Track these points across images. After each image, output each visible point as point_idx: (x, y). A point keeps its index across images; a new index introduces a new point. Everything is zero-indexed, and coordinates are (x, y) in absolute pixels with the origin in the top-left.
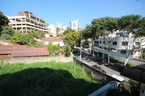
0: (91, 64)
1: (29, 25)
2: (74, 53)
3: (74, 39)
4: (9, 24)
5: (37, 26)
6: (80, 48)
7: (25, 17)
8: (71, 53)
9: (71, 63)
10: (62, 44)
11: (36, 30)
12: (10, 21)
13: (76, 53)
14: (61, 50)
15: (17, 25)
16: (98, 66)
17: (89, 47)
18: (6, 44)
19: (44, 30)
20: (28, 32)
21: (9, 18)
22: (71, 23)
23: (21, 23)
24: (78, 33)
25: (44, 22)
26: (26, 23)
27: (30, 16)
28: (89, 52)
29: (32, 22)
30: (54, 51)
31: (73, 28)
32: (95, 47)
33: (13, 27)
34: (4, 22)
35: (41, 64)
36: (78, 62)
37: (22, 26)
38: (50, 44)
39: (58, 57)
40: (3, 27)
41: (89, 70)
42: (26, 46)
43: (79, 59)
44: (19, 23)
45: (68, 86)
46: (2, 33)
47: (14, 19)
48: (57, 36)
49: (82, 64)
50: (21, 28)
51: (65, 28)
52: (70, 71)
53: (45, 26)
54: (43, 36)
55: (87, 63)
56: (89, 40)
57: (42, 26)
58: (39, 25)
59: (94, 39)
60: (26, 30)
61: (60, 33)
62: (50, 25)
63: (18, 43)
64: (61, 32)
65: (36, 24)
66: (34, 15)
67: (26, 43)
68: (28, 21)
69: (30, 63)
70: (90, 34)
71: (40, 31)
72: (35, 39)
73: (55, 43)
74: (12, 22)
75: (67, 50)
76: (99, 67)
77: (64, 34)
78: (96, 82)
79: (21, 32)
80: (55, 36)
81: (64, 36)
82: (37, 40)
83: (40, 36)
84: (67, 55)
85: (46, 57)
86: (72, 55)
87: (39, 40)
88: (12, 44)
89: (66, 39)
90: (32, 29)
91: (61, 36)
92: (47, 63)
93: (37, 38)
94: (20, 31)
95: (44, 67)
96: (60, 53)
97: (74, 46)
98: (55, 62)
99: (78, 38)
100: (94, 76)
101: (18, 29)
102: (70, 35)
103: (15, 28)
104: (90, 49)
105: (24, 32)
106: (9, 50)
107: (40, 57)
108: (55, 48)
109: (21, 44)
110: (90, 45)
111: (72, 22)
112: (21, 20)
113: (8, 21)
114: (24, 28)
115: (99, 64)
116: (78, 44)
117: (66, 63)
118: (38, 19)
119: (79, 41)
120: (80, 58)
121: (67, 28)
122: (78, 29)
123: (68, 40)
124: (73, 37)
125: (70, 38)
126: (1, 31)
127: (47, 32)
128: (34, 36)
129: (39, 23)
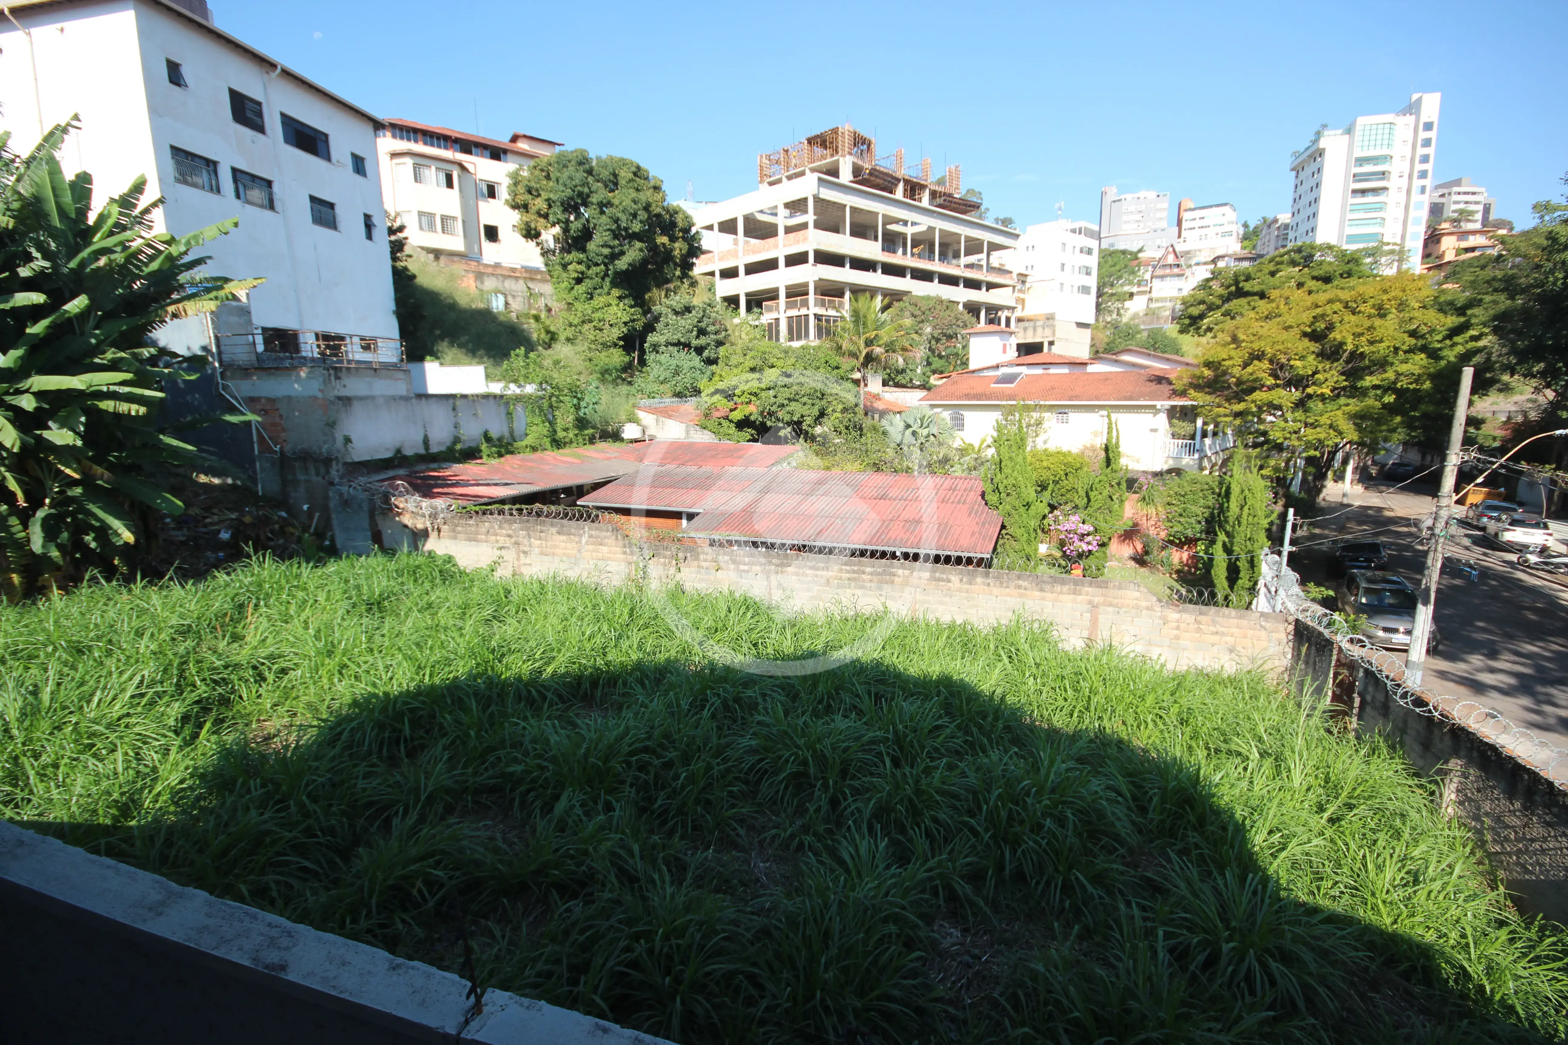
1: (835, 260)
3: (1332, 377)
4: (700, 267)
5: (897, 259)
7: (807, 186)
8: (1271, 568)
9: (1248, 685)
11: (893, 297)
12: (708, 240)
14: (1130, 511)
15: (753, 269)
18: (673, 431)
19: (961, 295)
20: (825, 328)
21: (701, 216)
22: (1310, 161)
23: (780, 247)
24: (1428, 288)
25: (966, 207)
26: (813, 240)
27: (846, 176)
29: (862, 228)
30: (1047, 518)
31: (1335, 230)
33: (725, 288)
34: (668, 256)
36: (1364, 696)
37: (782, 278)
38: (1011, 442)
39: (1090, 592)
40: (661, 303)
43: (1385, 663)
44: (762, 250)
46: (655, 348)
47: (728, 227)
48: (1097, 355)
49: (1434, 741)
50: (772, 295)
51: (1217, 240)
53: (974, 247)
54: (946, 358)
57: (948, 249)
58: (923, 243)
60: (813, 308)
61: (1136, 306)
62: (1030, 234)
63: (743, 424)
65: (891, 241)
66: (883, 156)
67: (800, 434)
68: (829, 219)
71: (923, 311)
72: (875, 385)
73: (1069, 435)
74: (718, 252)
75: (1214, 522)
77: (1190, 323)
79: (772, 330)
80: (1076, 346)
81: (1194, 349)
82: (891, 396)
83: (920, 353)
84: (1199, 587)
85: (955, 575)
87: (911, 398)
88: (704, 437)
89: (1214, 382)
90: (857, 291)
92: (960, 640)
93: (894, 380)
94: (767, 318)
95: (935, 670)
96: (1121, 552)
97: (1321, 469)
98: (1043, 636)
101: (756, 301)
103: (732, 301)
105: (797, 328)
111: (1332, 143)
112: (782, 220)
113: (695, 251)
114: (797, 292)
116: (1395, 455)
118: (914, 188)
120: (1406, 653)
121: (1249, 236)
122: (1433, 239)
123: (1245, 389)
124: (1330, 354)
125: (1278, 368)
126: (650, 328)
127: (993, 310)
128: (869, 359)
129: (924, 224)
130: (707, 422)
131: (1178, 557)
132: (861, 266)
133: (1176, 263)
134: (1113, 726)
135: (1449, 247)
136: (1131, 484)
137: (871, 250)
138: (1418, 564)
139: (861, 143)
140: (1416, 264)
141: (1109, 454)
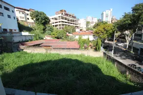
0: (127, 62)
1: (63, 22)
2: (105, 48)
3: (105, 32)
4: (50, 22)
5: (69, 22)
6: (113, 43)
7: (60, 15)
8: (101, 48)
9: (100, 58)
10: (91, 38)
11: (69, 25)
12: (51, 20)
13: (107, 47)
14: (90, 44)
15: (55, 23)
16: (138, 65)
17: (126, 42)
18: (49, 38)
19: (75, 25)
20: (63, 28)
21: (50, 18)
22: (102, 14)
23: (58, 21)
24: (113, 25)
25: (75, 17)
26: (61, 20)
27: (64, 14)
28: (125, 47)
29: (66, 19)
30: (83, 45)
31: (105, 20)
32: (135, 42)
33: (53, 24)
34: (47, 21)
35: (72, 56)
36: (109, 58)
37: (58, 24)
38: (80, 38)
39: (87, 51)
40: (47, 26)
41: (124, 69)
42: (61, 40)
43: (110, 55)
44: (56, 21)
45: (97, 80)
46: (46, 30)
47: (53, 19)
48: (87, 30)
49: (114, 61)
50: (57, 25)
51: (95, 21)
52: (100, 66)
53: (76, 21)
54: (74, 31)
55: (121, 61)
56: (127, 32)
57: (73, 21)
58: (71, 20)
59: (134, 31)
60: (61, 26)
61: (89, 26)
62: (80, 20)
63: (56, 37)
64: (92, 25)
65: (68, 20)
66: (67, 13)
67: (61, 38)
68: (62, 18)
69: (64, 54)
70: (130, 24)
71: (72, 26)
72: (67, 33)
73: (85, 37)
74: (52, 21)
75: (97, 45)
76: (140, 68)
77: (94, 27)
78: (133, 84)
79: (58, 28)
80: (85, 30)
81: (95, 30)
82: (69, 34)
84: (96, 50)
85: (76, 50)
86: (102, 50)
87: (71, 35)
88: (52, 39)
89: (96, 33)
90: (65, 25)
91: (91, 30)
92: (77, 56)
95: (75, 59)
96: (90, 47)
97: (105, 40)
98: (84, 55)
99: (111, 31)
100: (129, 76)
101: (56, 26)
102: (101, 28)
103: (54, 26)
104: (128, 44)
105: (60, 28)
106: (51, 43)
107: (71, 50)
108: (84, 42)
109: (58, 38)
110: (128, 39)
111: (104, 13)
112: (58, 18)
113: (50, 21)
114: (60, 25)
115: (140, 64)
116: (110, 38)
117: (95, 58)
118: (70, 15)
119: (112, 35)
120: (112, 54)
121: (98, 20)
122: (112, 21)
123: (99, 33)
124: (105, 30)
125: (101, 31)
126: (46, 28)
127: (78, 27)
128: (67, 31)
129: (71, 19)
130: (52, 37)
131: (94, 47)
132: (65, 22)
133: (93, 23)
135: (113, 21)
137: (66, 21)
138: (112, 47)
139: (65, 11)
140: (111, 23)
141: (88, 39)
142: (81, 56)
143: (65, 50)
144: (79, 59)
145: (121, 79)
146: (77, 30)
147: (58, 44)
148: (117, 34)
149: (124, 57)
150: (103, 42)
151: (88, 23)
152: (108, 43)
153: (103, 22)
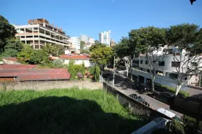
0: (128, 92)
1: (43, 38)
2: (104, 76)
3: (104, 57)
4: (16, 35)
5: (53, 38)
6: (113, 70)
7: (38, 26)
8: (101, 77)
9: (99, 90)
10: (87, 64)
11: (53, 44)
12: (18, 31)
13: (107, 76)
14: (86, 71)
15: (27, 37)
16: (138, 95)
17: (125, 69)
18: (12, 62)
19: (63, 44)
20: (42, 47)
21: (16, 27)
22: (100, 35)
23: (33, 34)
24: (111, 49)
25: (63, 33)
26: (39, 34)
27: (44, 25)
28: (125, 74)
29: (48, 33)
30: (76, 73)
31: (103, 42)
32: (133, 69)
33: (22, 39)
34: (9, 32)
35: (58, 91)
36: (110, 90)
37: (33, 39)
38: (71, 64)
39: (82, 82)
40: (8, 40)
41: (125, 101)
42: (38, 66)
43: (111, 86)
44: (29, 34)
46: (7, 48)
47: (22, 30)
48: (81, 53)
49: (116, 93)
50: (32, 41)
51: (92, 41)
52: (99, 102)
53: (65, 39)
54: (61, 52)
55: (122, 92)
56: (126, 58)
57: (61, 38)
58: (57, 37)
59: (132, 57)
60: (39, 44)
61: (85, 48)
62: (72, 38)
63: (26, 62)
64: (87, 47)
65: (52, 36)
66: (50, 24)
67: (38, 63)
68: (42, 31)
69: (43, 89)
70: (128, 50)
71: (58, 46)
72: (51, 56)
73: (78, 63)
74: (20, 33)
75: (95, 72)
76: (140, 97)
77: (91, 50)
78: (135, 118)
79: (32, 47)
80: (79, 52)
81: (91, 53)
82: (53, 58)
83: (58, 52)
84: (94, 80)
85: (65, 82)
86: (102, 80)
87: (57, 58)
88: (19, 64)
89: (93, 57)
90: (47, 42)
91: (87, 53)
92: (66, 90)
93: (54, 55)
94: (31, 45)
95: (63, 96)
96: (85, 77)
97: (104, 66)
98: (77, 88)
99: (110, 56)
100: (132, 109)
101: (28, 42)
102: (98, 51)
103: (24, 42)
104: (127, 71)
105: (37, 47)
107: (57, 82)
108: (78, 69)
109: (32, 63)
110: (127, 66)
111: (102, 33)
112: (33, 30)
113: (15, 32)
114: (36, 41)
115: (140, 93)
116: (110, 64)
117: (93, 91)
118: (55, 30)
119: (112, 60)
120: (112, 84)
121: (95, 41)
122: (111, 44)
123: (96, 58)
124: (104, 54)
125: (99, 56)
126: (5, 44)
127: (68, 47)
128: (50, 52)
129: (57, 34)
130: (19, 61)
131: (91, 77)
132: (47, 38)
133: (89, 44)
134: (86, 98)
136: (86, 68)
137: (49, 37)
138: (112, 75)
139: (46, 21)
140: (109, 46)
141: (83, 65)
142: (72, 90)
143: (46, 83)
144: (70, 95)
145: (124, 114)
146: (67, 52)
147: (32, 74)
148: (117, 60)
149: (125, 87)
150: (102, 69)
151: (82, 44)
152: (109, 71)
153: (100, 44)
